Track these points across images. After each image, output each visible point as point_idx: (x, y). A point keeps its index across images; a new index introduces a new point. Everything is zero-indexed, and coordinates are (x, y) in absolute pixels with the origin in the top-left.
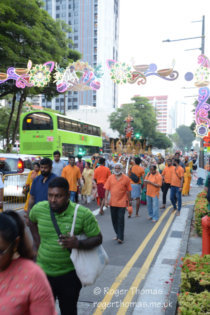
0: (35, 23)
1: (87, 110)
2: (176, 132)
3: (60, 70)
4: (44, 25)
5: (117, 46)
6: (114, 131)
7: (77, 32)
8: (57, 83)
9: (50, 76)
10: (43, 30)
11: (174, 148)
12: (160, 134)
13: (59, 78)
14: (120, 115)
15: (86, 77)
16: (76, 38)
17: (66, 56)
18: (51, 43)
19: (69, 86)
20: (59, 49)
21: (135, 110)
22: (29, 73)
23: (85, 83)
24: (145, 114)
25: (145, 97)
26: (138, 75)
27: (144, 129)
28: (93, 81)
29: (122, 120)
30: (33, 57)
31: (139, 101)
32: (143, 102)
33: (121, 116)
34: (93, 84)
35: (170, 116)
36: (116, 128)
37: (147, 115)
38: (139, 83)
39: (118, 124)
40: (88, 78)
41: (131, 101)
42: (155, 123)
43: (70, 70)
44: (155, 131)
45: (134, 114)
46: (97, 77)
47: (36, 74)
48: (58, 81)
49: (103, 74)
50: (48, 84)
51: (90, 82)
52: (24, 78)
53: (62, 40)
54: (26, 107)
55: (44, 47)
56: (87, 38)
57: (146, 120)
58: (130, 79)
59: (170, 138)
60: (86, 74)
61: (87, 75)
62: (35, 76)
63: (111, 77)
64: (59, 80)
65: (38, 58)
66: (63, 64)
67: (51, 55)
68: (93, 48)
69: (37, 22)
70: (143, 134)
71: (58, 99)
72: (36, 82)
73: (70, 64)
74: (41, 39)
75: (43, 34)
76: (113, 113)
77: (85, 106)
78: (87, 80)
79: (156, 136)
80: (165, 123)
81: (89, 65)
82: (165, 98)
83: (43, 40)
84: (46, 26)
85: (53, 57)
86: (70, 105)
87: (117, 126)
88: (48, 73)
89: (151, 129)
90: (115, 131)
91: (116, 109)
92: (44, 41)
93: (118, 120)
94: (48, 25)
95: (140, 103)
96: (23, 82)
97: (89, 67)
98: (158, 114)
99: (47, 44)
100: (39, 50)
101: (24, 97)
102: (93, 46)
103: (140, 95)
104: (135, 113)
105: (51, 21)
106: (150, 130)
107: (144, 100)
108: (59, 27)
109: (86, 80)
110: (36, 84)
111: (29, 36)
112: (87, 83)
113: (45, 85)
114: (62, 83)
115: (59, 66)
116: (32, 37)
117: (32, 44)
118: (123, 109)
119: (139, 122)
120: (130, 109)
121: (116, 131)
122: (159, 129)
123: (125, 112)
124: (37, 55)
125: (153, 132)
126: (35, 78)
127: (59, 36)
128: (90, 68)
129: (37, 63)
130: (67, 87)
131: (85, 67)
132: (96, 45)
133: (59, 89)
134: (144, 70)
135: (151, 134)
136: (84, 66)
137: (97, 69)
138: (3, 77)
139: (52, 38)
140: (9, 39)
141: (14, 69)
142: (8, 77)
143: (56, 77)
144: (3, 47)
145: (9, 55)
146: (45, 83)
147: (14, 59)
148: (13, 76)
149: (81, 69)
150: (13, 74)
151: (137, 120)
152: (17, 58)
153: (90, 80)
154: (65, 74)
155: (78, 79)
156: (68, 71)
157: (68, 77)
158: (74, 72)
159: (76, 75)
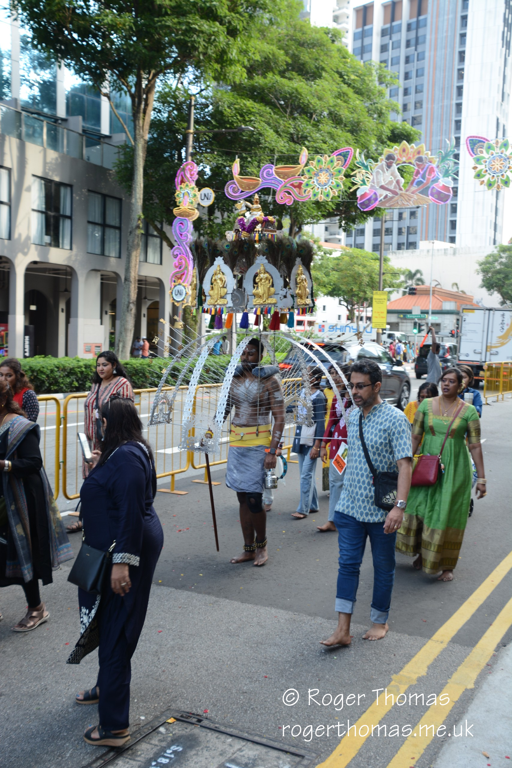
0: (322, 74)
1: (433, 249)
3: (366, 163)
4: (341, 76)
5: (506, 115)
6: (490, 292)
7: (422, 94)
8: (358, 192)
9: (343, 177)
10: (337, 87)
13: (363, 181)
14: (504, 260)
15: (419, 176)
16: (418, 105)
18: (353, 111)
19: (382, 198)
20: (369, 122)
22: (303, 174)
23: (417, 190)
28: (434, 185)
29: (510, 269)
33: (507, 262)
34: (434, 191)
36: (496, 287)
39: (498, 279)
40: (424, 179)
43: (387, 163)
46: (444, 176)
47: (316, 175)
48: (361, 187)
50: (339, 193)
51: (429, 187)
52: (292, 185)
53: (376, 105)
55: (338, 121)
56: (440, 104)
60: (420, 170)
61: (422, 173)
62: (314, 179)
63: (474, 173)
64: (361, 185)
65: (325, 142)
67: (352, 134)
68: (453, 123)
69: (326, 71)
72: (316, 191)
73: (387, 151)
74: (332, 104)
75: (337, 93)
76: (490, 256)
77: (432, 242)
78: (422, 182)
84: (345, 79)
85: (356, 139)
87: (496, 283)
88: (340, 172)
90: (493, 293)
91: (497, 247)
92: (337, 109)
93: (501, 269)
94: (349, 74)
96: (289, 193)
97: (426, 154)
99: (345, 114)
100: (327, 127)
101: (297, 224)
102: (454, 118)
105: (355, 68)
108: (370, 79)
109: (419, 183)
110: (315, 195)
111: (308, 101)
112: (422, 189)
113: (334, 196)
114: (368, 192)
115: (363, 156)
116: (312, 102)
117: (314, 116)
121: (496, 292)
124: (323, 136)
126: (314, 182)
127: (370, 96)
128: (430, 157)
129: (317, 152)
130: (379, 199)
131: (418, 156)
132: (461, 116)
133: (362, 204)
137: (444, 158)
138: (252, 184)
139: (354, 101)
140: (268, 108)
141: (274, 167)
142: (261, 183)
143: (356, 179)
144: (256, 126)
145: (266, 141)
146: (334, 193)
147: (276, 149)
148: (270, 181)
149: (410, 161)
150: (270, 178)
152: (282, 145)
153: (427, 183)
154: (374, 174)
155: (402, 181)
156: (382, 165)
157: (382, 178)
158: (395, 167)
159: (397, 173)
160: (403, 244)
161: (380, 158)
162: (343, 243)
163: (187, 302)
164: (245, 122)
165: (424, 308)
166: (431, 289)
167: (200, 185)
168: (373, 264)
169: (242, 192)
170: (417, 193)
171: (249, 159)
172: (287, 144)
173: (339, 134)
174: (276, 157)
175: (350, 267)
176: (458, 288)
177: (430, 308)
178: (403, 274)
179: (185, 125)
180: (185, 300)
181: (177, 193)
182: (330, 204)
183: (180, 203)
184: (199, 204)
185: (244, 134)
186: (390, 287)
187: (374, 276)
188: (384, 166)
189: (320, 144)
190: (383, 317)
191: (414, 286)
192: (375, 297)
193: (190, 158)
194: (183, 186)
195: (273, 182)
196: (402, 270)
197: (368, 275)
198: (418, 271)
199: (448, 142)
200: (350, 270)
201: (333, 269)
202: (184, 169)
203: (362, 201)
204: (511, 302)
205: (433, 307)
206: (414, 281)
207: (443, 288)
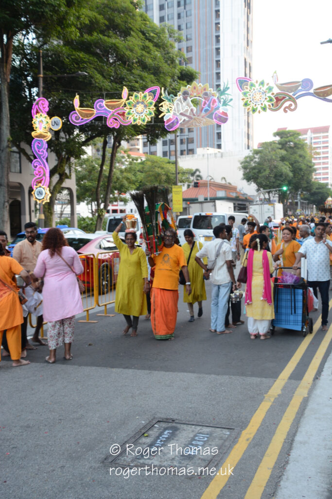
0: (130, 32)
1: (208, 154)
3: (169, 97)
4: (144, 34)
5: (251, 56)
6: (249, 183)
7: (191, 41)
8: (164, 118)
9: (154, 107)
10: (141, 42)
13: (168, 110)
14: (257, 160)
15: (206, 105)
16: (189, 49)
17: (176, 77)
18: (155, 59)
19: (182, 121)
20: (165, 66)
21: (279, 150)
22: (125, 104)
23: (205, 115)
24: (295, 155)
25: (295, 131)
26: (284, 98)
27: (295, 178)
28: (216, 112)
29: (261, 166)
30: (129, 82)
31: (285, 136)
32: (292, 138)
33: (259, 161)
34: (217, 116)
36: (253, 179)
37: (298, 158)
38: (287, 109)
39: (254, 173)
40: (209, 108)
41: (274, 137)
42: (311, 169)
43: (183, 97)
44: (311, 180)
45: (279, 156)
46: (223, 106)
47: (135, 106)
48: (167, 114)
49: (231, 100)
50: (152, 118)
51: (213, 113)
52: (118, 114)
53: (169, 55)
54: (122, 155)
55: (144, 66)
56: (205, 49)
57: (297, 164)
58: (272, 105)
60: (206, 101)
61: (208, 103)
62: (133, 109)
63: (242, 103)
64: (167, 113)
65: (137, 82)
66: (172, 89)
67: (155, 76)
68: (215, 62)
69: (133, 31)
70: (293, 185)
71: (166, 141)
72: (135, 118)
73: (183, 89)
74: (139, 55)
75: (142, 47)
76: (247, 157)
77: (206, 148)
78: (208, 110)
79: (313, 188)
80: (327, 168)
81: (210, 88)
82: (326, 129)
83: (142, 56)
84: (146, 36)
85: (158, 79)
86: (183, 149)
87: (253, 176)
88: (151, 104)
89: (305, 178)
90: (251, 183)
91: (251, 151)
92: (143, 58)
93: (255, 166)
94: (149, 33)
95: (287, 140)
96: (116, 119)
98: (314, 154)
99: (149, 61)
100: (137, 71)
101: (118, 140)
102: (215, 59)
103: (286, 128)
104: (281, 156)
105: (153, 27)
106: (303, 180)
107: (293, 135)
108: (164, 36)
109: (206, 110)
110: (135, 120)
111: (124, 52)
112: (208, 115)
113: (148, 121)
114: (171, 117)
115: (167, 93)
116: (127, 53)
117: (127, 63)
118: (262, 150)
119: (286, 169)
120: (273, 149)
121: (253, 183)
122: (317, 177)
123: (264, 155)
124: (135, 78)
125: (309, 182)
126: (133, 111)
127: (164, 48)
128: (212, 92)
129: (135, 91)
130: (180, 122)
131: (204, 92)
132: (219, 57)
133: (167, 126)
134: (294, 90)
135: (305, 185)
137: (222, 92)
138: (89, 114)
139: (154, 52)
140: (95, 58)
141: (104, 102)
142: (95, 112)
143: (163, 109)
144: (88, 71)
145: (96, 82)
146: (148, 118)
147: (103, 87)
148: (102, 111)
149: (199, 95)
150: (102, 109)
151: (283, 166)
152: (107, 84)
153: (212, 110)
154: (175, 104)
155: (195, 109)
156: (180, 99)
157: (181, 108)
158: (189, 100)
159: (191, 104)
160: (185, 150)
161: (178, 94)
162: (141, 151)
163: (47, 200)
164: (79, 69)
166: (208, 182)
167: (51, 114)
168: (168, 166)
169: (82, 119)
170: (205, 117)
171: (85, 95)
172: (109, 84)
173: (146, 76)
174: (104, 93)
175: (152, 169)
176: (226, 181)
179: (36, 71)
180: (45, 198)
181: (34, 121)
183: (36, 128)
184: (51, 129)
185: (80, 77)
186: (181, 182)
187: (169, 174)
188: (182, 99)
190: (180, 204)
191: (195, 181)
192: (173, 190)
193: (41, 95)
194: (38, 115)
195: (104, 111)
197: (165, 174)
198: (197, 170)
200: (152, 171)
201: (138, 171)
202: (37, 104)
203: (167, 124)
204: (264, 189)
205: (210, 195)
206: (195, 177)
207: (216, 181)
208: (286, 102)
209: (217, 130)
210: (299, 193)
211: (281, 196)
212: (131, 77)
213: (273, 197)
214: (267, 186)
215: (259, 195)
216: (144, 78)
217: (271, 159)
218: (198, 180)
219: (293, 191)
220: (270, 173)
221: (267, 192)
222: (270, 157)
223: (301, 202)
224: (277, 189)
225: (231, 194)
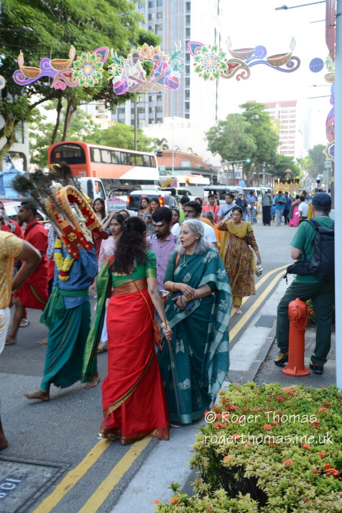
2: (309, 154)
3: (118, 59)
5: (221, 26)
6: (213, 154)
7: (161, 7)
8: (113, 81)
9: (102, 69)
11: (304, 178)
12: (283, 158)
13: (117, 72)
14: (222, 131)
15: (157, 69)
17: (135, 41)
18: (110, 19)
19: (131, 85)
20: (121, 28)
21: (245, 122)
22: (72, 66)
23: (155, 80)
24: (260, 127)
25: (261, 103)
26: (237, 65)
27: (259, 150)
28: (167, 76)
29: (226, 138)
30: (81, 42)
31: (251, 108)
32: (257, 110)
33: (224, 133)
34: (168, 81)
35: (299, 131)
36: (218, 150)
37: (262, 130)
38: (239, 77)
39: (219, 145)
40: (160, 72)
41: (240, 109)
42: (275, 142)
43: (134, 60)
44: (275, 153)
45: (244, 129)
46: (174, 70)
47: (83, 67)
48: (116, 77)
50: (99, 81)
51: (163, 78)
52: (65, 74)
56: (175, 15)
57: (261, 137)
58: (225, 71)
59: (298, 165)
60: (157, 65)
61: (159, 67)
62: (81, 71)
64: (116, 75)
65: (89, 43)
67: (110, 38)
68: (185, 30)
70: (257, 158)
72: (83, 79)
74: (93, 13)
76: (212, 128)
77: (173, 118)
78: (159, 74)
79: (278, 161)
80: (293, 142)
82: (293, 104)
85: (113, 42)
86: (151, 118)
87: (218, 147)
88: (99, 65)
89: (269, 151)
90: (216, 154)
91: (217, 122)
92: (97, 17)
93: (220, 137)
95: (252, 112)
96: (63, 81)
97: (162, 54)
98: (281, 128)
99: (103, 21)
101: (73, 104)
102: (185, 27)
103: (254, 101)
104: (246, 128)
106: (267, 153)
107: (258, 107)
109: (157, 75)
110: (82, 82)
111: (74, 10)
112: (158, 80)
113: (96, 85)
114: (120, 80)
115: (116, 54)
116: (78, 11)
118: (228, 122)
120: (238, 121)
122: (282, 150)
123: (229, 126)
124: (87, 38)
125: (272, 155)
126: (81, 73)
127: (123, 9)
128: (164, 55)
129: (83, 51)
130: (129, 86)
131: (155, 55)
132: (190, 25)
133: (117, 90)
134: (246, 56)
135: (269, 158)
136: (154, 53)
137: (173, 57)
138: (34, 73)
139: (110, 11)
140: (43, 14)
141: (50, 61)
142: (41, 72)
143: (112, 71)
144: (34, 27)
145: (43, 40)
146: (96, 81)
147: (51, 46)
148: (48, 71)
149: (150, 58)
150: (49, 68)
151: (247, 138)
152: (56, 43)
153: (162, 75)
154: (125, 67)
155: (145, 73)
156: (130, 61)
157: (130, 71)
158: (139, 63)
159: (141, 68)
160: (153, 119)
162: (109, 119)
164: (25, 24)
165: (169, 166)
168: (131, 134)
169: (27, 79)
170: (156, 82)
171: (31, 54)
172: (60, 43)
173: (99, 37)
174: (51, 53)
175: (115, 136)
176: (192, 152)
177: (173, 166)
178: (153, 141)
182: (96, 90)
185: (25, 33)
187: (132, 142)
188: (132, 62)
189: (85, 44)
191: (162, 150)
195: (50, 72)
196: (152, 138)
198: (164, 139)
199: (176, 45)
201: (103, 138)
203: (116, 88)
204: (229, 160)
205: (175, 165)
206: (161, 146)
207: (182, 151)
208: (238, 69)
209: (186, 99)
210: (264, 166)
211: (246, 169)
212: (83, 37)
213: (238, 169)
214: (231, 158)
215: (223, 165)
216: (97, 39)
217: (236, 131)
218: (164, 149)
219: (258, 164)
220: (235, 145)
221: (230, 164)
222: (234, 129)
223: (266, 175)
224: (242, 161)
225: (196, 164)
